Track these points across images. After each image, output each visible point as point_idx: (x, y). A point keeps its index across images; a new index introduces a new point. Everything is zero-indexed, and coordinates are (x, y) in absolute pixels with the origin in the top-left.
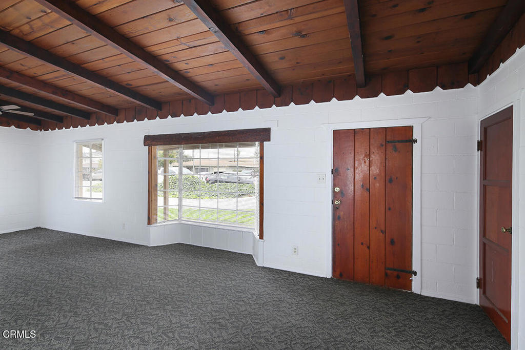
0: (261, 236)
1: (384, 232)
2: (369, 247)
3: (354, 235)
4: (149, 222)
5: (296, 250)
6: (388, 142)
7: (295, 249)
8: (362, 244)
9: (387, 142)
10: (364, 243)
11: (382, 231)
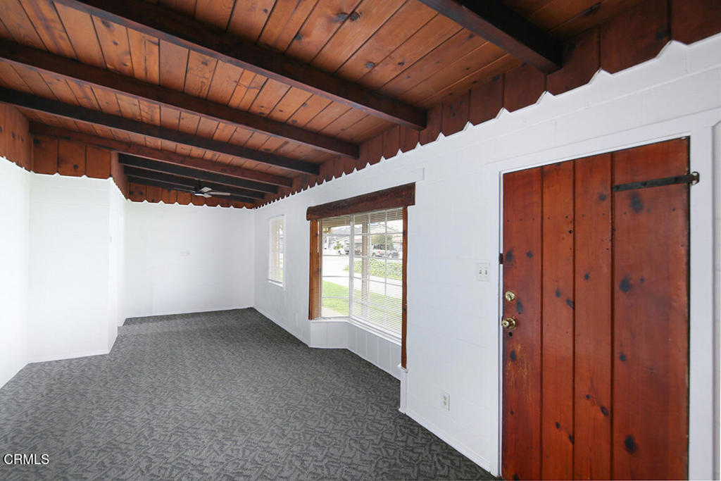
0: (404, 364)
1: (610, 413)
2: (572, 439)
3: (541, 401)
4: (311, 317)
5: (447, 401)
6: (618, 187)
7: (445, 398)
8: (558, 426)
9: (614, 188)
10: (562, 425)
11: (603, 409)
